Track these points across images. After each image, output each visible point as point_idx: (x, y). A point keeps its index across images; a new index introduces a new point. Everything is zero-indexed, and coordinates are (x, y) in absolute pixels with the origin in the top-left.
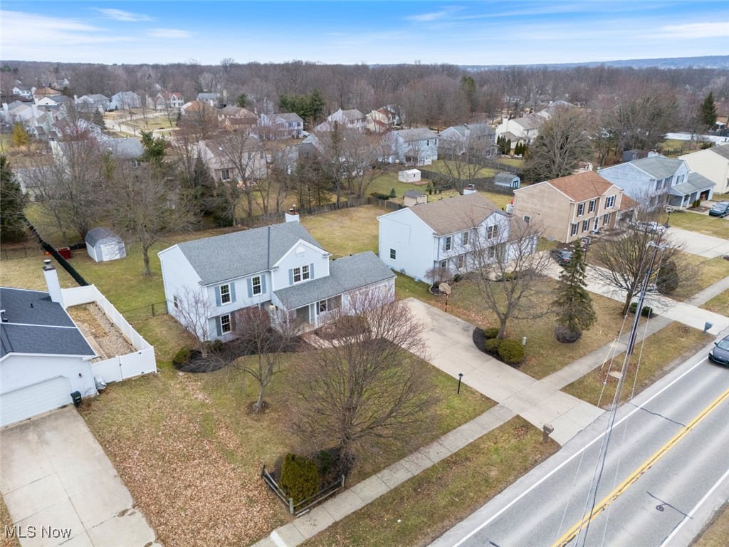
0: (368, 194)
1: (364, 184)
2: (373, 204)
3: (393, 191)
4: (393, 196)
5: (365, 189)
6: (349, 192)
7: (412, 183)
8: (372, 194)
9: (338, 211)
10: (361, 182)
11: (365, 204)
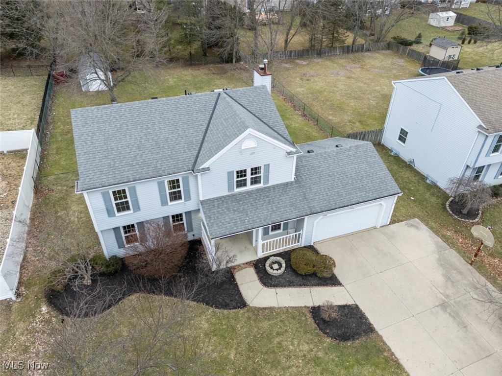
0: (389, 37)
1: (388, 25)
2: (392, 49)
3: (419, 36)
4: (418, 42)
5: (388, 31)
6: (368, 33)
7: (443, 28)
8: (394, 38)
9: (351, 56)
10: (385, 22)
11: (383, 49)
